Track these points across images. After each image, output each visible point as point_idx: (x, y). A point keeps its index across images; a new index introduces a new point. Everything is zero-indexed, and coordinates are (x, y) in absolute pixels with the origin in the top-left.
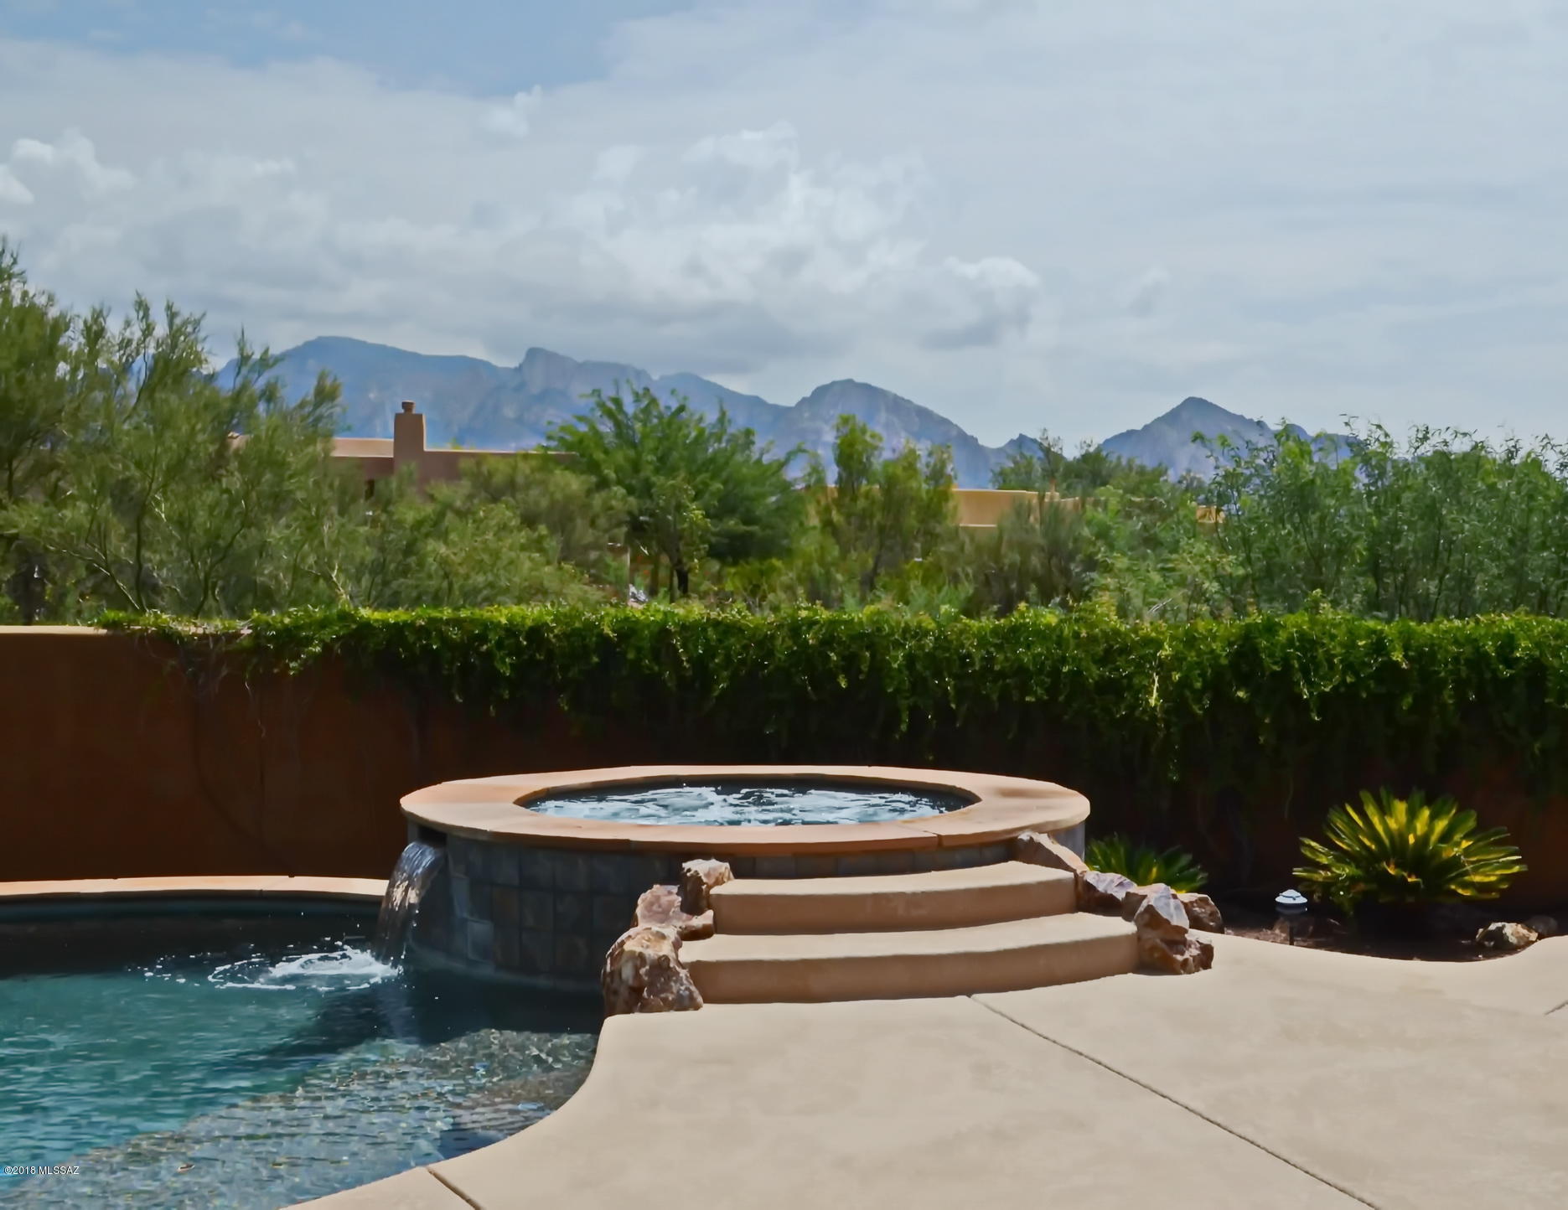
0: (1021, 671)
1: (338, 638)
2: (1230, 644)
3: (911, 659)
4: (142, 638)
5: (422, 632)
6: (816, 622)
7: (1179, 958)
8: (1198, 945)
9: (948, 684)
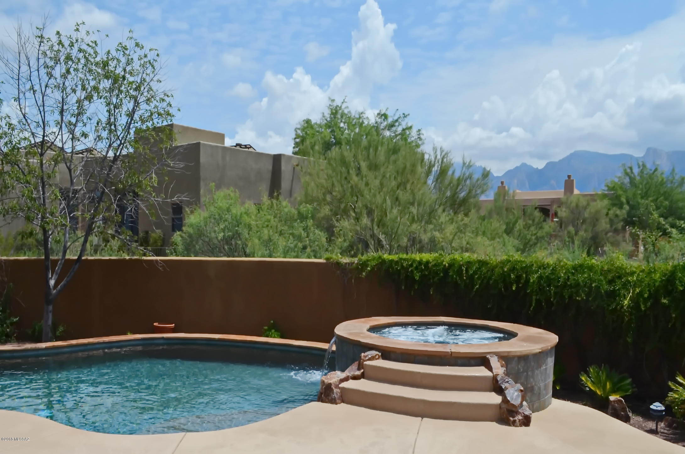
0: (577, 285)
1: (376, 265)
2: (666, 274)
3: (540, 277)
4: (332, 263)
5: (397, 263)
6: (510, 261)
7: (511, 419)
8: (523, 415)
9: (552, 289)
